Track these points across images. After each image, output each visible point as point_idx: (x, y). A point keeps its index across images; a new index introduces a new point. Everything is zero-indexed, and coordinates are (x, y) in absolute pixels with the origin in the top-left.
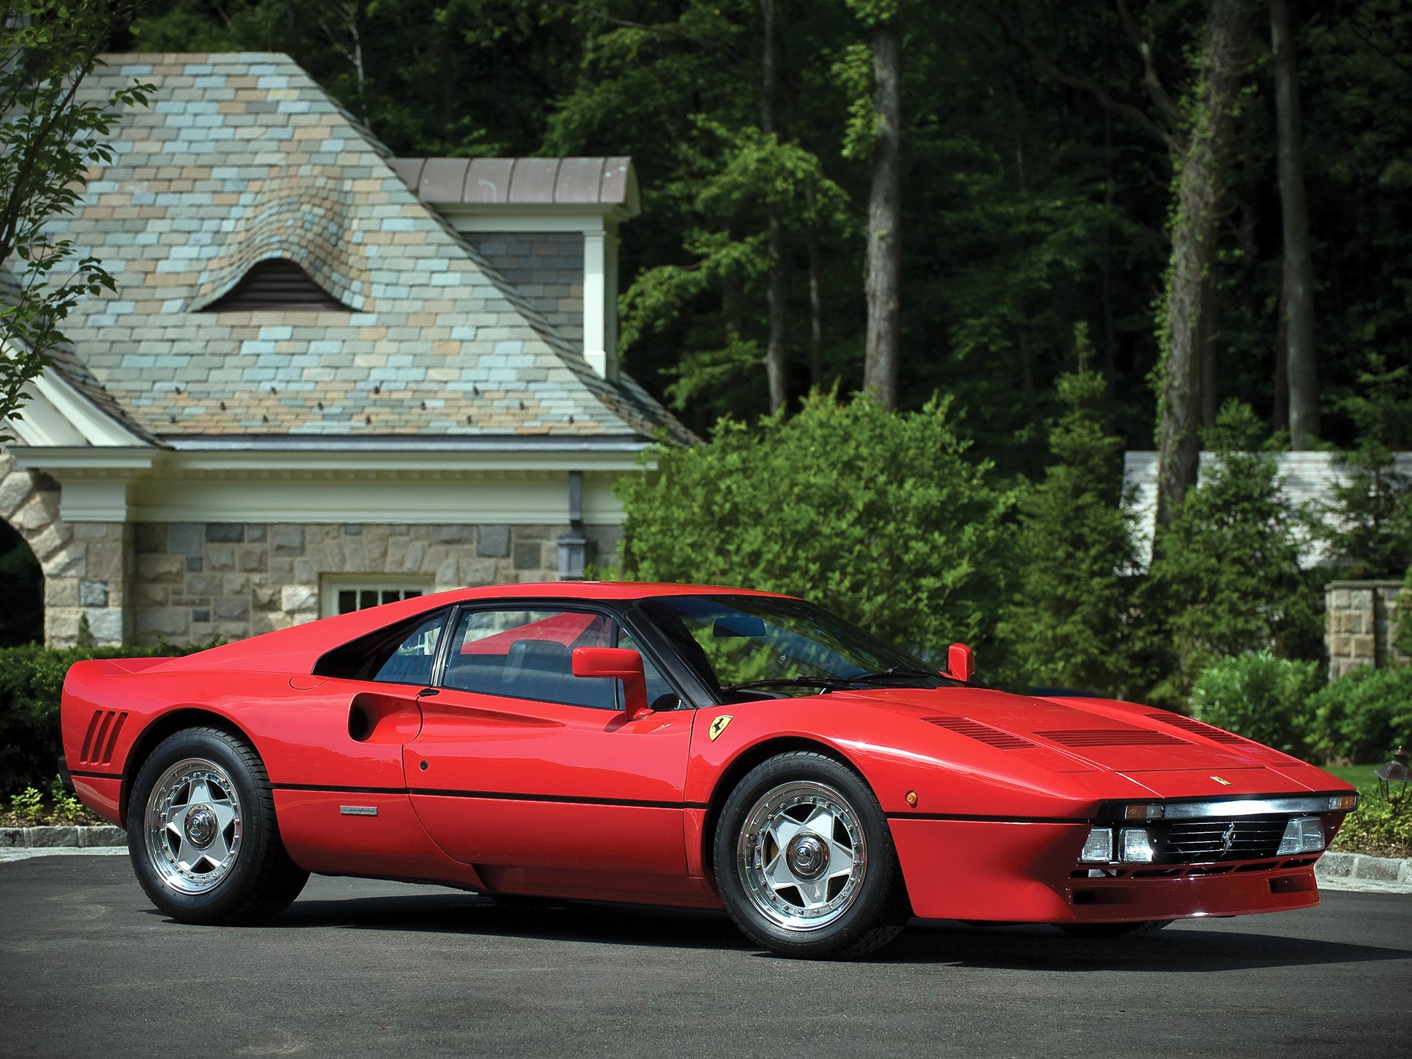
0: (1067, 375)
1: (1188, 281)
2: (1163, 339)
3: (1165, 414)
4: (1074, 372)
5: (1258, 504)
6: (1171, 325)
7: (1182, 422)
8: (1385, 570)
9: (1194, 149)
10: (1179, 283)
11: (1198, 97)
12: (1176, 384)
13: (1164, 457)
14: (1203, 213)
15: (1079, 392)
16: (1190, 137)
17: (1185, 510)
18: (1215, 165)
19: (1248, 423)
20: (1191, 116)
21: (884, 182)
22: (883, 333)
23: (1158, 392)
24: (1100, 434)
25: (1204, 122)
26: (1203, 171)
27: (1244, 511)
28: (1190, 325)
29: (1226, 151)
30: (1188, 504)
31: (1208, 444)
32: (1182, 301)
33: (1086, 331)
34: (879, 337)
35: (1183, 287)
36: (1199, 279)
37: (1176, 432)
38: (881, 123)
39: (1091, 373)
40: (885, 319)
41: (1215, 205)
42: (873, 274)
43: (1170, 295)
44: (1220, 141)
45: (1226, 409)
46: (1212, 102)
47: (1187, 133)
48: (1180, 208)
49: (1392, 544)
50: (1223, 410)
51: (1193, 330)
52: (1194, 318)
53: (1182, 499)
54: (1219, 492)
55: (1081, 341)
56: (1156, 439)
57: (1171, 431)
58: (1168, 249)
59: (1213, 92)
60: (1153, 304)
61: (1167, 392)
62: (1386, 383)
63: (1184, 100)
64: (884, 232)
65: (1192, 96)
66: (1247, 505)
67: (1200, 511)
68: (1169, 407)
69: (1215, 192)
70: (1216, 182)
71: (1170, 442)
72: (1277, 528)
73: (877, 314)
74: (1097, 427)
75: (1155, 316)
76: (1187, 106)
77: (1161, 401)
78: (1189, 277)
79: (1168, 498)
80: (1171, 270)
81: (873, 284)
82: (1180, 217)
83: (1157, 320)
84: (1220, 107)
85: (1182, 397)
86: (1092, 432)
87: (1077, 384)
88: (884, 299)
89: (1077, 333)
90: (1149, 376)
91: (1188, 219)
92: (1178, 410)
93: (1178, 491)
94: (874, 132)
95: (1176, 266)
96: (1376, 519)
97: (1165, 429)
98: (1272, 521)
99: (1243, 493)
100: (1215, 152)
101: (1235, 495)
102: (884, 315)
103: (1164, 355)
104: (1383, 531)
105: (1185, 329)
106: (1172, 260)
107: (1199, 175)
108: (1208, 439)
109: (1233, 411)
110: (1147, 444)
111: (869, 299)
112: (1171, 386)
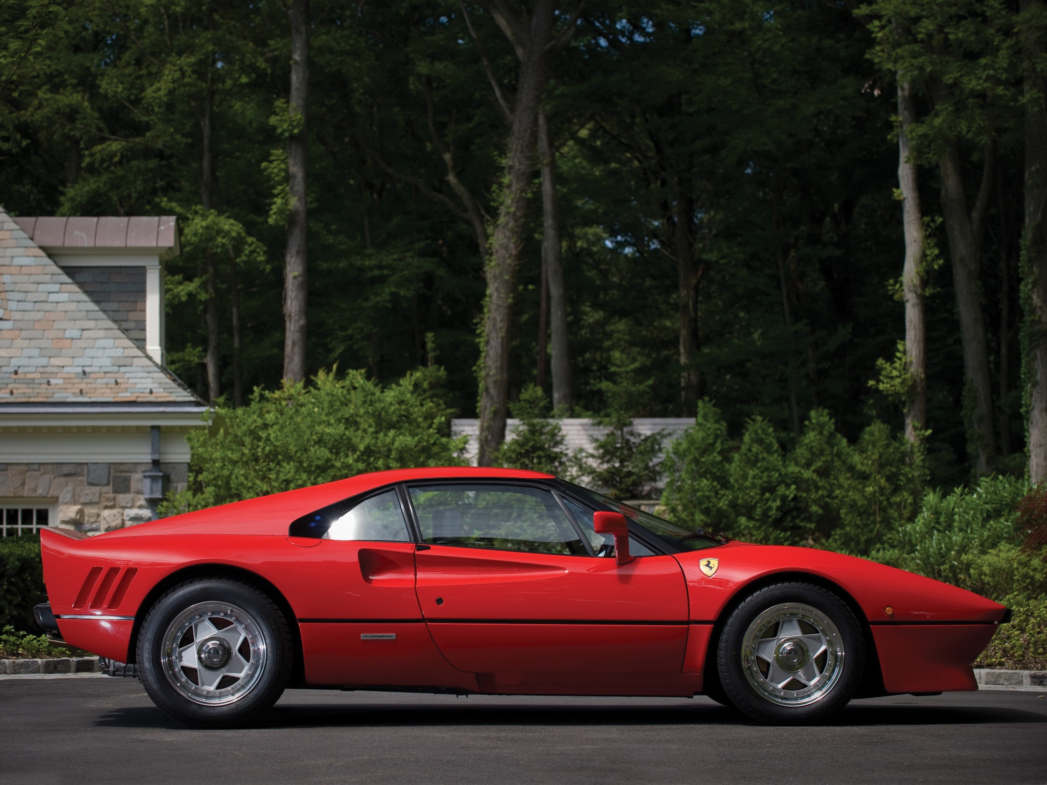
0: (421, 367)
1: (499, 306)
2: (482, 345)
3: (484, 394)
4: (426, 366)
5: (548, 453)
6: (488, 335)
7: (495, 399)
8: (628, 495)
9: (502, 220)
10: (493, 307)
11: (504, 185)
12: (491, 373)
13: (482, 423)
14: (509, 261)
15: (429, 379)
16: (499, 212)
17: (500, 456)
18: (516, 230)
19: (538, 399)
20: (499, 197)
21: (295, 243)
22: (296, 341)
23: (479, 379)
24: (443, 406)
25: (508, 201)
26: (508, 233)
27: (539, 457)
28: (501, 335)
29: (523, 220)
30: (502, 452)
31: (514, 413)
32: (495, 318)
33: (433, 339)
34: (294, 343)
35: (496, 310)
36: (506, 305)
37: (491, 405)
38: (294, 202)
39: (437, 366)
40: (297, 332)
41: (516, 256)
42: (289, 302)
43: (487, 315)
44: (518, 214)
45: (526, 390)
46: (514, 189)
47: (497, 209)
48: (494, 257)
49: (633, 478)
50: (523, 390)
51: (502, 338)
52: (504, 330)
53: (497, 450)
54: (521, 445)
55: (430, 345)
56: (478, 411)
57: (488, 405)
58: (485, 285)
59: (514, 182)
60: (475, 321)
61: (485, 379)
62: (627, 373)
63: (495, 187)
64: (296, 274)
65: (500, 185)
66: (540, 453)
67: (510, 457)
68: (487, 389)
69: (516, 248)
70: (516, 241)
71: (487, 412)
72: (559, 469)
73: (292, 328)
74: (441, 402)
75: (477, 329)
76: (497, 191)
77: (481, 385)
78: (500, 303)
79: (486, 447)
80: (487, 299)
81: (290, 309)
82: (493, 264)
83: (478, 331)
84: (519, 192)
85: (495, 382)
86: (438, 405)
87: (428, 373)
88: (297, 318)
89: (427, 340)
90: (474, 368)
91: (499, 265)
92: (492, 391)
93: (493, 444)
94: (290, 207)
95: (490, 296)
96: (622, 462)
97: (483, 403)
98: (557, 464)
99: (538, 445)
100: (516, 221)
101: (533, 447)
102: (297, 328)
103: (483, 354)
104: (625, 470)
105: (497, 337)
106: (488, 292)
107: (505, 236)
108: (514, 410)
109: (530, 392)
110: (470, 413)
111: (287, 318)
112: (488, 375)
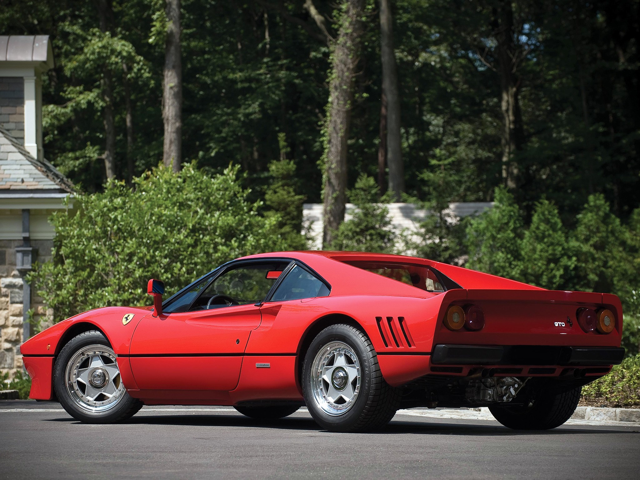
0: (275, 162)
1: (339, 111)
2: (326, 142)
3: (327, 184)
4: (279, 160)
5: (378, 231)
6: (330, 135)
7: (336, 188)
9: (341, 40)
10: (334, 112)
11: (343, 11)
12: (333, 166)
13: (326, 206)
14: (347, 74)
15: (281, 171)
16: (339, 32)
17: (340, 234)
18: (353, 47)
19: (371, 187)
20: (339, 21)
21: (172, 58)
22: (173, 140)
23: (323, 171)
24: (293, 194)
25: (347, 24)
26: (346, 51)
27: (371, 235)
28: (340, 135)
29: (358, 40)
30: (341, 231)
31: (351, 198)
32: (335, 121)
33: (284, 138)
34: (171, 142)
35: (336, 114)
36: (344, 110)
37: (333, 193)
38: (170, 26)
39: (288, 161)
40: (174, 132)
41: (353, 69)
42: (167, 108)
43: (329, 118)
44: (355, 35)
46: (351, 13)
47: (337, 30)
48: (334, 71)
49: (450, 252)
50: (358, 180)
51: (342, 137)
52: (342, 131)
53: (337, 229)
54: (358, 225)
55: (282, 143)
56: (322, 197)
57: (330, 192)
58: (327, 94)
59: (351, 8)
60: (319, 123)
61: (328, 171)
62: (445, 165)
63: (335, 13)
64: (172, 85)
65: (340, 10)
66: (372, 231)
67: (348, 235)
68: (329, 180)
69: (353, 63)
70: (353, 56)
71: (330, 198)
72: (388, 245)
73: (169, 130)
74: (291, 190)
75: (321, 130)
76: (337, 15)
77: (324, 177)
78: (339, 108)
79: (329, 227)
80: (329, 105)
81: (167, 114)
82: (334, 76)
83: (322, 132)
84: (355, 16)
85: (336, 174)
86: (289, 193)
87: (280, 167)
88: (173, 121)
89: (279, 139)
90: (318, 162)
91: (339, 77)
92: (334, 181)
93: (335, 224)
94: (166, 29)
95: (332, 103)
96: (441, 238)
97: (325, 191)
98: (386, 240)
99: (370, 225)
100: (353, 40)
101: (366, 226)
102: (173, 130)
103: (326, 151)
104: (444, 245)
105: (337, 137)
106: (330, 99)
107: (344, 53)
108: (351, 196)
109: (364, 181)
110: (317, 200)
111: (165, 121)
112: (330, 168)
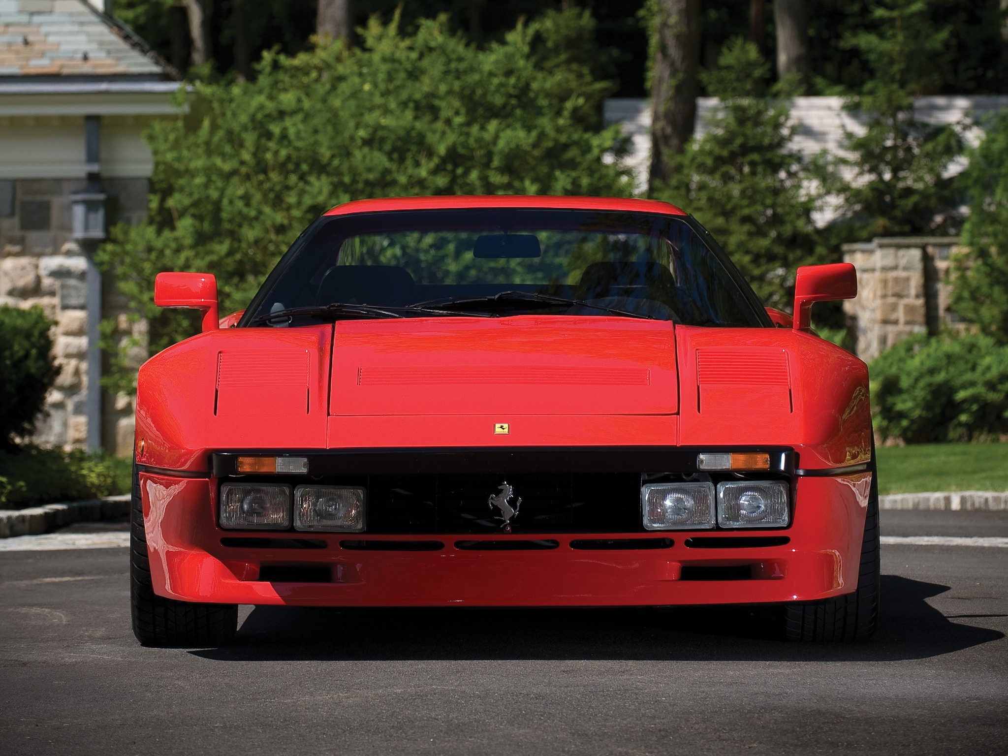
3: (659, 56)
4: (559, 10)
5: (769, 155)
7: (678, 65)
8: (907, 228)
12: (671, 21)
13: (657, 106)
15: (564, 32)
17: (687, 162)
19: (751, 65)
23: (650, 31)
24: (588, 78)
27: (753, 164)
30: (689, 155)
31: (711, 88)
37: (671, 76)
39: (578, 10)
45: (730, 50)
49: (915, 198)
50: (725, 50)
53: (681, 151)
54: (724, 142)
56: (648, 84)
57: (666, 75)
61: (660, 31)
62: (903, 18)
66: (755, 157)
67: (703, 164)
68: (663, 48)
71: (664, 87)
72: (788, 184)
74: (586, 70)
77: (654, 41)
79: (662, 148)
85: (678, 37)
86: (580, 76)
87: (562, 23)
90: (642, 13)
92: (674, 51)
93: (674, 142)
96: (895, 171)
97: (658, 72)
98: (783, 175)
99: (751, 143)
101: (742, 145)
104: (901, 185)
108: (711, 83)
109: (737, 51)
110: (637, 91)
112: (664, 25)
